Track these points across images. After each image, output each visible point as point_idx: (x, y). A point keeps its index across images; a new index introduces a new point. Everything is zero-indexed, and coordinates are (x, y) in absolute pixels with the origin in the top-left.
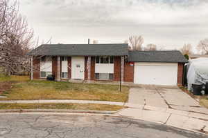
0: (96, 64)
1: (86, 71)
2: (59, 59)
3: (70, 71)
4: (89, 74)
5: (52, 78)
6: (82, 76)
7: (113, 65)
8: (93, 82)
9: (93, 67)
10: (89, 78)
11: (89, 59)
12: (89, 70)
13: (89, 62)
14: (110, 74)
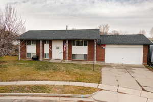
0: (73, 47)
1: (64, 53)
2: (41, 42)
5: (36, 58)
6: (61, 57)
7: (87, 47)
8: (70, 62)
9: (70, 49)
10: (67, 58)
11: (67, 42)
13: (66, 45)
14: (84, 55)
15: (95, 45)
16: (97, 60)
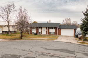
0: (50, 30)
1: (47, 32)
2: (38, 28)
3: (41, 32)
4: (48, 33)
5: (36, 34)
6: (45, 33)
7: (55, 30)
8: (49, 35)
9: (49, 30)
10: (47, 34)
12: (48, 31)
13: (47, 29)
14: (54, 33)
15: (57, 29)
16: (58, 34)
